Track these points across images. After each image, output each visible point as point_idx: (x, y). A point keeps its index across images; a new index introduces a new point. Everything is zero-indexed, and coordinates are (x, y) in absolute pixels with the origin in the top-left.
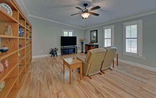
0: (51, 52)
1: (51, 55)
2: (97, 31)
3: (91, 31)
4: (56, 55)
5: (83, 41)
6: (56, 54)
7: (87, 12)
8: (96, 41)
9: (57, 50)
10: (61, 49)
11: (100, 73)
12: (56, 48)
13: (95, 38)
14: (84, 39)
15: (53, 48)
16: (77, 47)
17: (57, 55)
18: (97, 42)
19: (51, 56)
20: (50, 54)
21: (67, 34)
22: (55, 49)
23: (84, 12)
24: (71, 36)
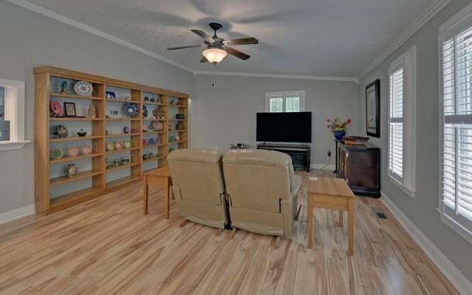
2: (379, 83)
3: (367, 87)
5: (343, 127)
7: (219, 45)
13: (374, 119)
16: (309, 148)
18: (378, 135)
21: (281, 106)
23: (210, 46)
24: (297, 110)
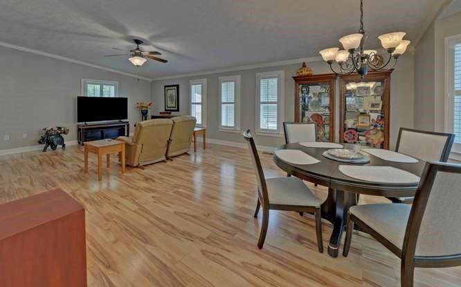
0: (43, 139)
1: (42, 147)
2: (178, 86)
3: (166, 86)
4: (59, 146)
5: (147, 107)
6: (62, 142)
8: (176, 109)
9: (64, 133)
10: (79, 130)
11: (163, 161)
12: (59, 128)
13: (174, 102)
14: (148, 104)
15: (50, 128)
16: (127, 122)
17: (64, 145)
18: (178, 110)
19: (45, 150)
20: (40, 143)
22: (56, 129)
